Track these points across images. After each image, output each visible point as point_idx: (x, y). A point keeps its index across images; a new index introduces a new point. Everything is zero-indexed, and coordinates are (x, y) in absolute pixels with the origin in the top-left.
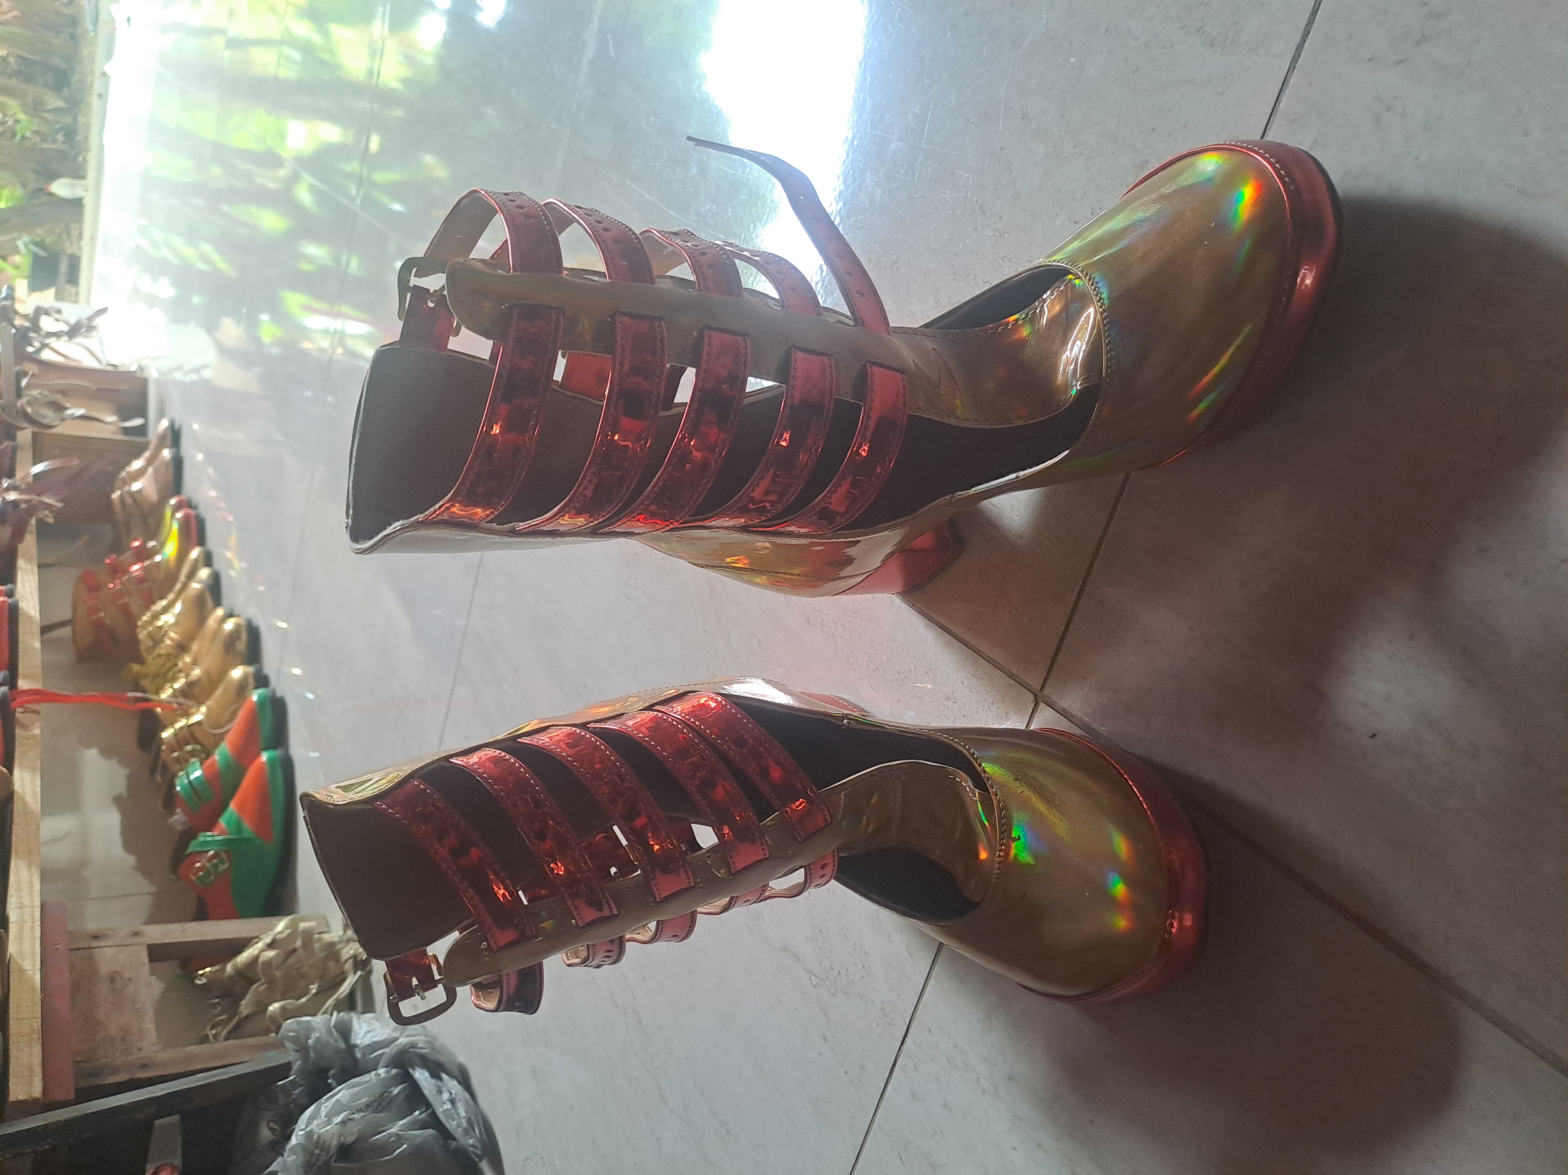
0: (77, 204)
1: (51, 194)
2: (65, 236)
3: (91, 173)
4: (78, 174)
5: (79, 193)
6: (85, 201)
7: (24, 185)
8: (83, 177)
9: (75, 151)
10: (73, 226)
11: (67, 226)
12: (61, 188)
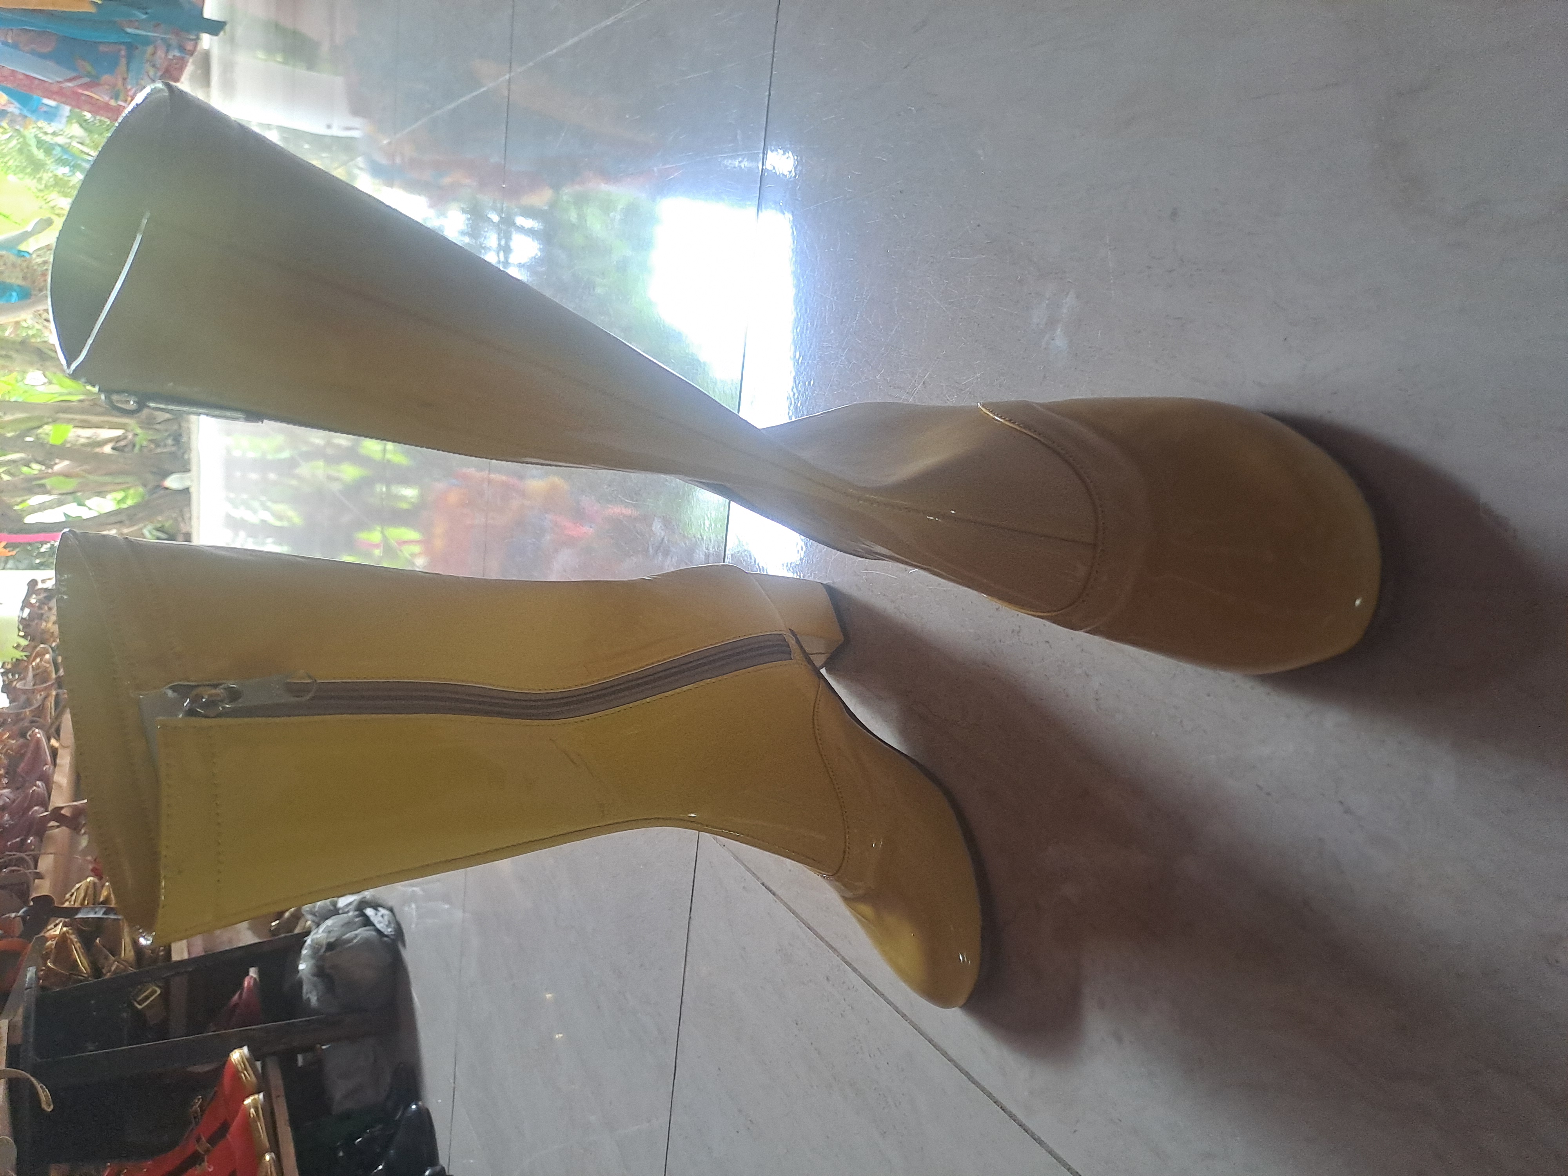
0: (186, 491)
1: (167, 489)
2: (180, 519)
3: (194, 467)
4: (185, 468)
5: (187, 483)
6: (192, 490)
7: (145, 485)
8: (189, 471)
9: (182, 451)
10: (186, 509)
11: (181, 511)
12: (173, 482)
